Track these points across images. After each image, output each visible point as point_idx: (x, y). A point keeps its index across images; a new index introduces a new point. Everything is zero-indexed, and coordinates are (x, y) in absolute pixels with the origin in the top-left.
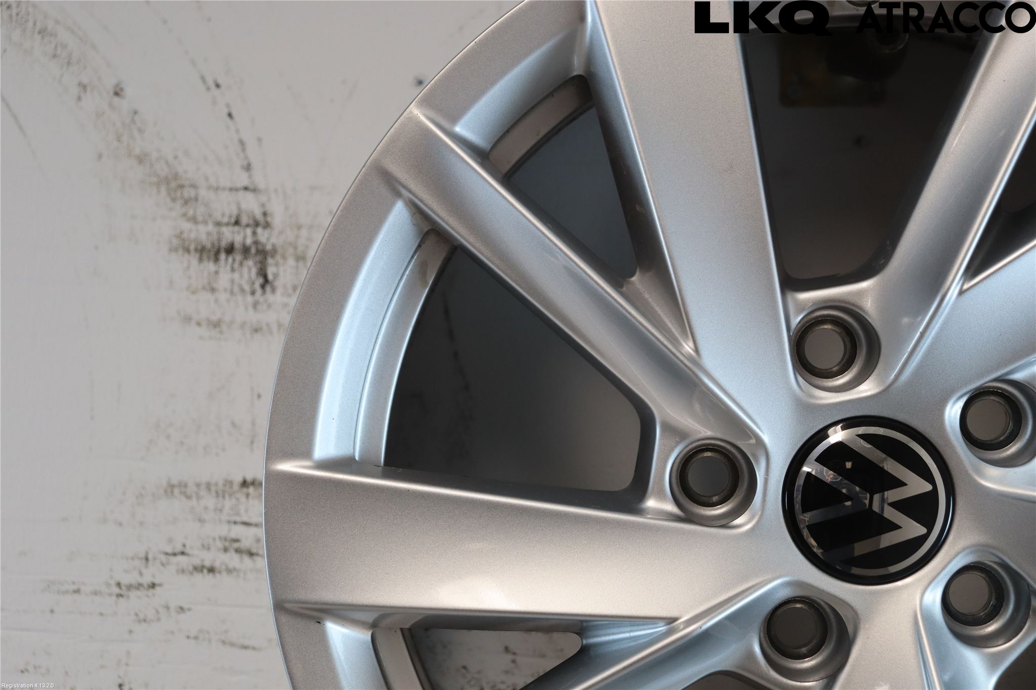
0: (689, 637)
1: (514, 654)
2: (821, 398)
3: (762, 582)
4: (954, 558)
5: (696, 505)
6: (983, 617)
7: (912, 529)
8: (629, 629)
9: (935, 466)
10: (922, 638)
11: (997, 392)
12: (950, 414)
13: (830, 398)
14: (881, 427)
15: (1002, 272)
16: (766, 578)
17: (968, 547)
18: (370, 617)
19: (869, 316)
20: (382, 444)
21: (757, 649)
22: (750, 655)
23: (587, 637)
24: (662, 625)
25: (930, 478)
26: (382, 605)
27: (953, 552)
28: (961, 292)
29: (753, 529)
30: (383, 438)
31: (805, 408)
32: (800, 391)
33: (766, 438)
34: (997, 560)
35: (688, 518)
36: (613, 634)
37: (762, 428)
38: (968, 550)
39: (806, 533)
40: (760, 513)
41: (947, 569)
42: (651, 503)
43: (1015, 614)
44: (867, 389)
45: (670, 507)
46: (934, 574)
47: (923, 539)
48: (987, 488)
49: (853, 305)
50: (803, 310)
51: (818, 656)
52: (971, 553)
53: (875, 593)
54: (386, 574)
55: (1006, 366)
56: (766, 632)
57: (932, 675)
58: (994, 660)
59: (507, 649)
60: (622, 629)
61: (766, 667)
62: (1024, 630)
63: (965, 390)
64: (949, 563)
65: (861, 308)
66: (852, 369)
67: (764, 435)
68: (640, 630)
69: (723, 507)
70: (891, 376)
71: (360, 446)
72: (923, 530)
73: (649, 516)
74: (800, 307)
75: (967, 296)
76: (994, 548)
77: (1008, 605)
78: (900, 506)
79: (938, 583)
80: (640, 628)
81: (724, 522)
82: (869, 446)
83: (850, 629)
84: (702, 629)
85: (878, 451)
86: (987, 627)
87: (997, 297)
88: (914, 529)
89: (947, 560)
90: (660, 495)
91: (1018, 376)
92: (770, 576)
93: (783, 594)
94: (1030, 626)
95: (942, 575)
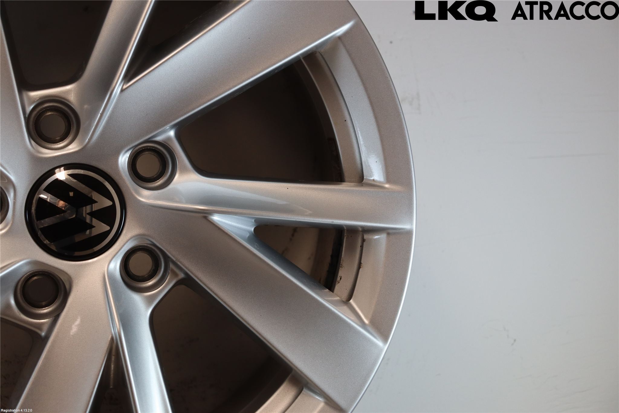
2: (46, 154)
4: (126, 243)
6: (148, 277)
7: (101, 227)
9: (114, 191)
10: (107, 289)
11: (152, 149)
12: (121, 160)
13: (52, 153)
14: (83, 170)
15: (145, 78)
16: (15, 260)
17: (134, 237)
19: (73, 105)
21: (12, 302)
22: (8, 307)
25: (111, 198)
27: (125, 240)
28: (122, 91)
29: (7, 232)
31: (37, 160)
32: (33, 149)
33: (12, 178)
34: (149, 242)
37: (10, 172)
38: (134, 238)
39: (39, 233)
40: (11, 222)
41: (123, 249)
44: (73, 148)
46: (114, 253)
47: (108, 233)
48: (143, 202)
49: (64, 98)
50: (34, 102)
51: (53, 305)
52: (135, 240)
53: (81, 265)
55: (151, 132)
57: (113, 309)
58: (150, 300)
61: (18, 312)
62: (166, 281)
63: (129, 147)
64: (124, 245)
65: (68, 101)
66: (69, 137)
67: (12, 176)
70: (86, 139)
72: (108, 228)
74: (31, 100)
75: (126, 93)
76: (148, 236)
77: (161, 269)
78: (93, 214)
79: (117, 257)
82: (75, 181)
83: (67, 287)
85: (80, 183)
86: (149, 282)
87: (143, 93)
88: (103, 227)
89: (122, 244)
91: (159, 139)
92: (18, 259)
93: (27, 269)
94: (169, 279)
95: (119, 253)
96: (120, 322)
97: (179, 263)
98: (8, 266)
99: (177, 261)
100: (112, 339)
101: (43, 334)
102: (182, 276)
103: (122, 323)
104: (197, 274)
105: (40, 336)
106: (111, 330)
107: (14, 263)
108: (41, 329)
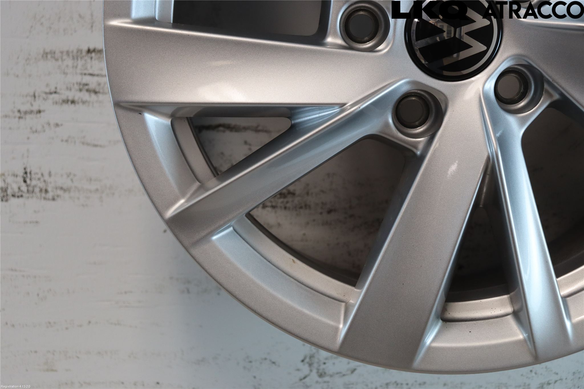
0: (353, 113)
1: (250, 145)
3: (394, 82)
4: (502, 63)
5: (354, 43)
6: (517, 99)
7: (478, 47)
8: (318, 112)
10: (483, 109)
16: (394, 80)
17: (510, 57)
18: (170, 110)
20: (171, 12)
21: (390, 121)
22: (387, 124)
23: (294, 119)
24: (338, 108)
26: (176, 102)
27: (501, 60)
29: (388, 52)
30: (171, 9)
34: (526, 62)
35: (351, 48)
36: (309, 116)
38: (510, 58)
39: (418, 54)
40: (392, 42)
41: (498, 70)
42: (329, 40)
43: (534, 96)
45: (340, 41)
46: (490, 73)
47: (485, 53)
51: (424, 126)
52: (511, 60)
53: (457, 85)
54: (178, 84)
56: (395, 114)
57: (489, 128)
58: (522, 121)
59: (246, 143)
60: (315, 113)
61: (396, 131)
62: (540, 103)
64: (499, 66)
68: (325, 112)
69: (370, 43)
71: (159, 13)
72: (484, 48)
73: (328, 47)
76: (524, 56)
77: (530, 90)
78: (472, 34)
79: (493, 78)
80: (325, 110)
81: (371, 50)
83: (443, 107)
84: (360, 108)
86: (518, 104)
88: (480, 47)
90: (335, 35)
92: (398, 78)
93: (406, 89)
94: (543, 100)
95: (495, 73)
96: (497, 143)
97: (555, 84)
98: (387, 87)
99: (553, 82)
100: (488, 158)
101: (419, 153)
102: (556, 97)
103: (498, 142)
104: (574, 95)
105: (415, 154)
106: (488, 149)
107: (395, 82)
108: (416, 148)
